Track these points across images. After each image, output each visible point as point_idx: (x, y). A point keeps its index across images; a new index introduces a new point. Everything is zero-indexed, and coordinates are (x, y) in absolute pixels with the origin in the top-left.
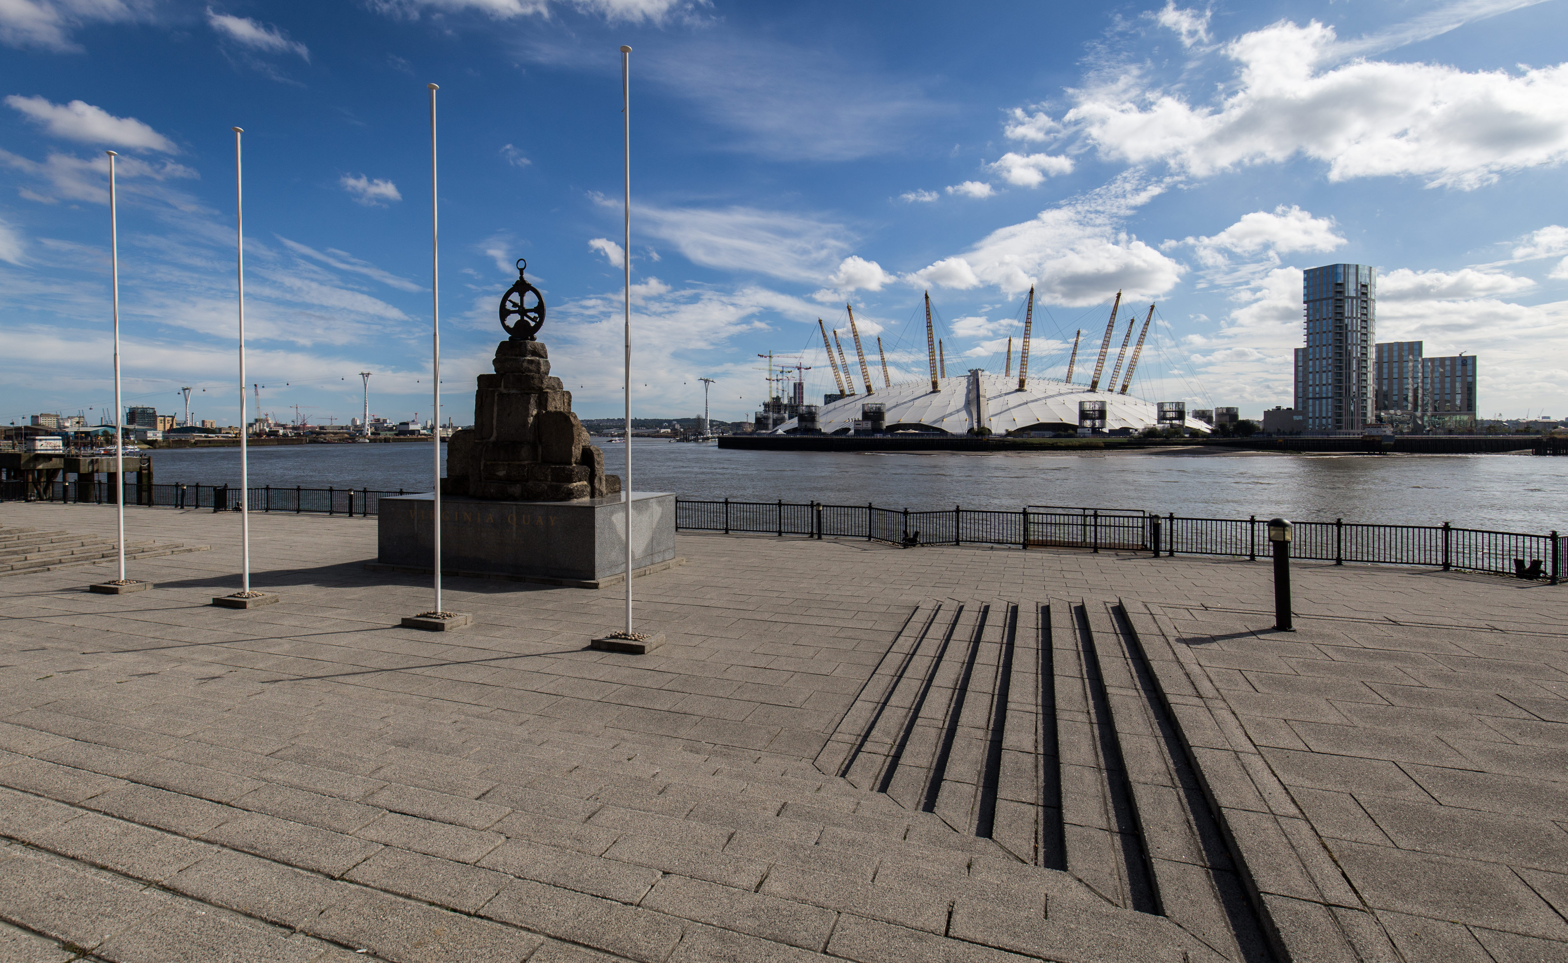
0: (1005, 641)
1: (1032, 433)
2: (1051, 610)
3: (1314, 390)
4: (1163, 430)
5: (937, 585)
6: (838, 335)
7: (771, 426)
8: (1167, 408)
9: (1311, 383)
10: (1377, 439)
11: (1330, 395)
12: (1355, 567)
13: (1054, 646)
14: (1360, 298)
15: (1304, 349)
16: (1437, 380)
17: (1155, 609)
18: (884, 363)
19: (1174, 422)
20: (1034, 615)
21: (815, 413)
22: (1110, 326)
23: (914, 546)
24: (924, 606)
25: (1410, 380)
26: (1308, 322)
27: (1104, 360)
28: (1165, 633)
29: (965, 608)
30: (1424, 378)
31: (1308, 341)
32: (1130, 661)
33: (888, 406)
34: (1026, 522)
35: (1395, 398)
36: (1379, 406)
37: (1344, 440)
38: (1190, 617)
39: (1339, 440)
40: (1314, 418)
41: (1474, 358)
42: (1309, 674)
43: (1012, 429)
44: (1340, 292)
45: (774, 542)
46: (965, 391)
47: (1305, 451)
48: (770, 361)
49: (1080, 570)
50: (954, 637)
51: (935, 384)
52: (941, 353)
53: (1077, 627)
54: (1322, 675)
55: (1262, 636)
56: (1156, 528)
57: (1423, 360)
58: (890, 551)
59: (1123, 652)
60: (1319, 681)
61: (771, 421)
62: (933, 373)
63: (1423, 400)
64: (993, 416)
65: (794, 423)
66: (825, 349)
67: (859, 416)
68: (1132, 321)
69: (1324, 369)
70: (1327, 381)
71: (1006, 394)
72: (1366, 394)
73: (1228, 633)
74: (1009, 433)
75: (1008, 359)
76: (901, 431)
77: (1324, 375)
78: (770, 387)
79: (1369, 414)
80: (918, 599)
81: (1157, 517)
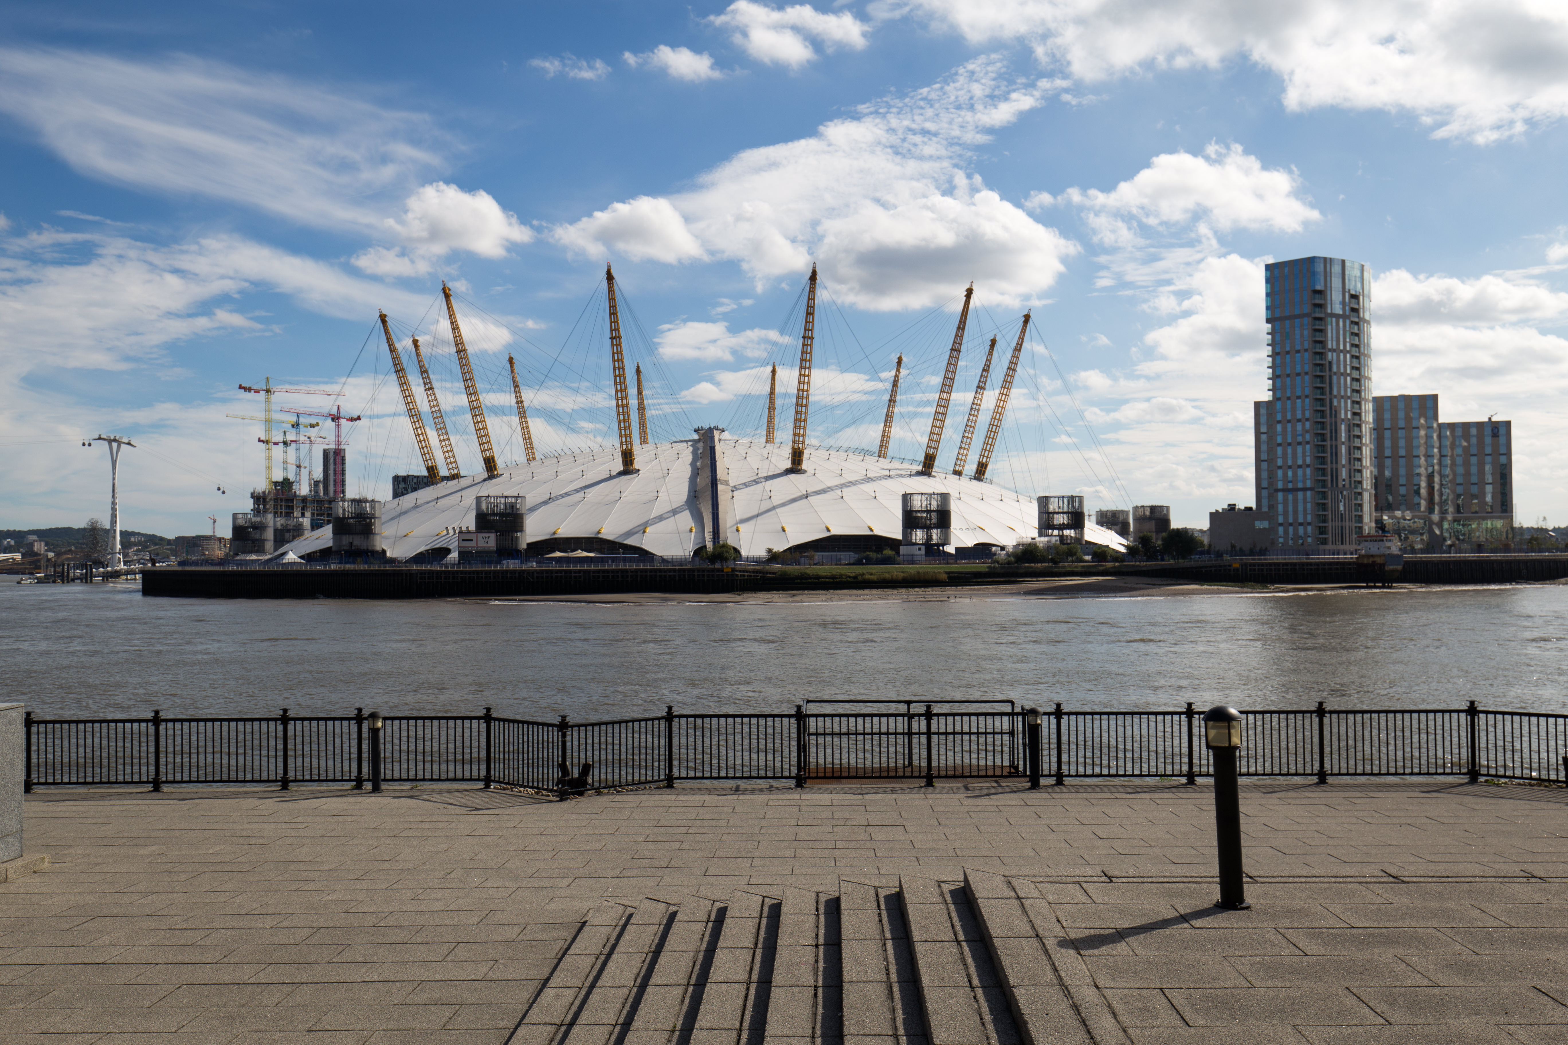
0: (755, 977)
1: (818, 556)
2: (843, 906)
3: (1285, 475)
4: (1049, 548)
5: (627, 873)
6: (423, 350)
7: (269, 545)
8: (1053, 506)
9: (1280, 462)
10: (1379, 560)
11: (1309, 484)
12: (1346, 786)
13: (846, 978)
14: (1348, 317)
15: (1268, 403)
16: (1459, 460)
17: (1025, 888)
18: (522, 411)
19: (1067, 532)
20: (812, 919)
21: (371, 517)
22: (956, 350)
23: (581, 794)
24: (598, 920)
25: (1423, 459)
26: (1274, 355)
27: (945, 414)
28: (1041, 933)
29: (679, 917)
30: (1442, 456)
31: (1273, 389)
32: (979, 992)
33: (531, 500)
34: (802, 730)
35: (1403, 491)
36: (1381, 505)
37: (1331, 564)
38: (1083, 898)
39: (1324, 564)
40: (1286, 525)
41: (1508, 424)
42: (1269, 983)
43: (780, 547)
44: (1320, 306)
45: (270, 804)
46: (687, 472)
47: (1273, 582)
48: (267, 401)
49: (900, 821)
50: (655, 979)
51: (628, 457)
52: (640, 393)
53: (888, 935)
54: (1288, 984)
55: (1197, 923)
56: (1033, 732)
57: (1441, 426)
58: (531, 808)
59: (969, 976)
60: (1283, 994)
61: (269, 534)
62: (625, 435)
63: (1441, 495)
64: (743, 521)
65: (325, 537)
66: (394, 377)
67: (470, 522)
68: (993, 343)
69: (1300, 439)
70: (1304, 461)
71: (768, 478)
72: (1360, 482)
73: (1145, 921)
74: (773, 557)
75: (771, 408)
76: (558, 554)
77: (1299, 449)
78: (269, 458)
79: (1366, 519)
80: (587, 905)
81: (1034, 712)
